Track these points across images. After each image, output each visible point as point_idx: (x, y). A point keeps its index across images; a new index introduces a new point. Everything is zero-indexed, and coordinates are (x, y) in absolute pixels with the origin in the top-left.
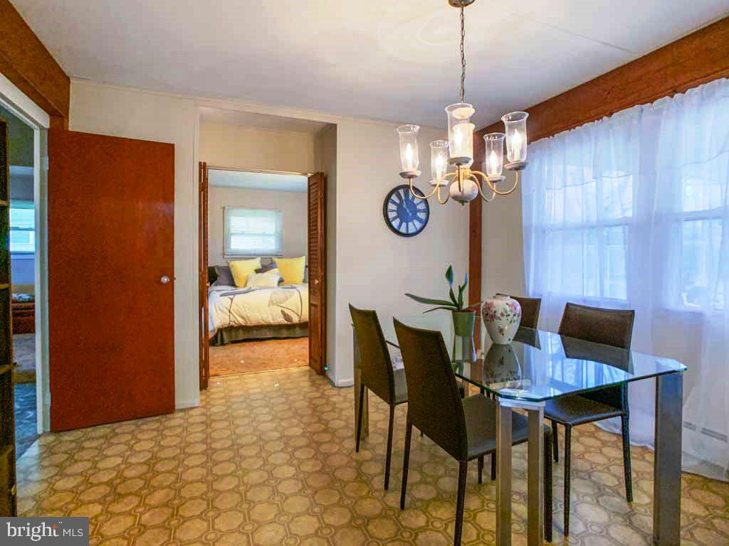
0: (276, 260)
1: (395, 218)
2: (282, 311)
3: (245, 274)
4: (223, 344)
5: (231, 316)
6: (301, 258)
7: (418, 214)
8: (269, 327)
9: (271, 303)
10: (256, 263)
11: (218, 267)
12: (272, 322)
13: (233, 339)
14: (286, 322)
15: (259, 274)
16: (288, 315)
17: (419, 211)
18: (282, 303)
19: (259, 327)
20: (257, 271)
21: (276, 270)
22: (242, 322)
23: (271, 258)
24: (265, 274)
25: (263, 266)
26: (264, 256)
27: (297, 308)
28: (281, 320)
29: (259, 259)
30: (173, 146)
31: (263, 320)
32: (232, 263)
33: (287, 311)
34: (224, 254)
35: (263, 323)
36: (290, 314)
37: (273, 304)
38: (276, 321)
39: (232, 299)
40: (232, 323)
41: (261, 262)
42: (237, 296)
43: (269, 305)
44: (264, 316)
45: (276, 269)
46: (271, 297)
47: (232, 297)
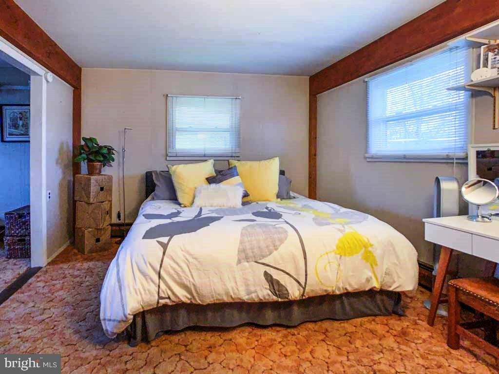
0: (234, 163)
2: (266, 274)
3: (192, 186)
5: (163, 286)
6: (272, 161)
8: (240, 306)
9: (244, 256)
10: (208, 169)
11: (156, 172)
12: (245, 298)
14: (275, 298)
15: (213, 186)
16: (278, 282)
18: (264, 257)
19: (220, 307)
20: (210, 180)
21: (236, 180)
22: (182, 295)
23: (228, 161)
24: (223, 185)
25: (218, 172)
26: (218, 158)
27: (297, 269)
28: (264, 293)
29: (211, 162)
31: (227, 294)
32: (174, 168)
33: (276, 275)
34: (167, 155)
35: (226, 299)
36: (282, 282)
37: (247, 259)
38: (254, 295)
39: (165, 246)
40: (164, 300)
41: (214, 166)
42: (174, 239)
43: (239, 262)
44: (230, 285)
45: (237, 178)
46: (242, 242)
47: (165, 240)
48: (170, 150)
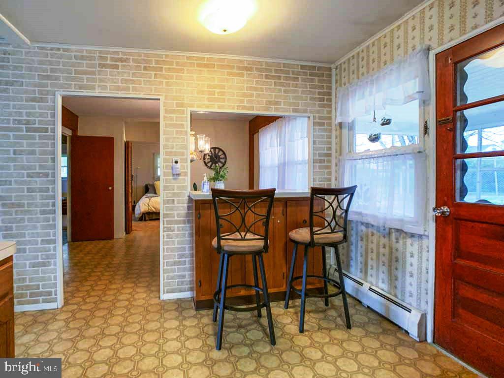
1: (209, 162)
4: (145, 220)
5: (149, 207)
7: (221, 160)
11: (150, 184)
13: (151, 218)
17: (222, 158)
30: (113, 138)
32: (155, 182)
34: (154, 178)
39: (150, 199)
40: (149, 211)
42: (153, 198)
48: (155, 176)
